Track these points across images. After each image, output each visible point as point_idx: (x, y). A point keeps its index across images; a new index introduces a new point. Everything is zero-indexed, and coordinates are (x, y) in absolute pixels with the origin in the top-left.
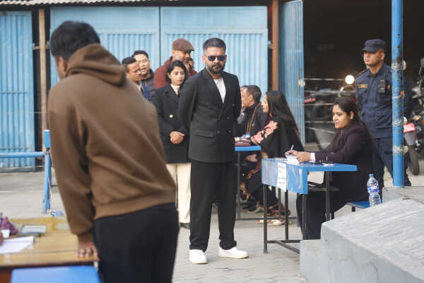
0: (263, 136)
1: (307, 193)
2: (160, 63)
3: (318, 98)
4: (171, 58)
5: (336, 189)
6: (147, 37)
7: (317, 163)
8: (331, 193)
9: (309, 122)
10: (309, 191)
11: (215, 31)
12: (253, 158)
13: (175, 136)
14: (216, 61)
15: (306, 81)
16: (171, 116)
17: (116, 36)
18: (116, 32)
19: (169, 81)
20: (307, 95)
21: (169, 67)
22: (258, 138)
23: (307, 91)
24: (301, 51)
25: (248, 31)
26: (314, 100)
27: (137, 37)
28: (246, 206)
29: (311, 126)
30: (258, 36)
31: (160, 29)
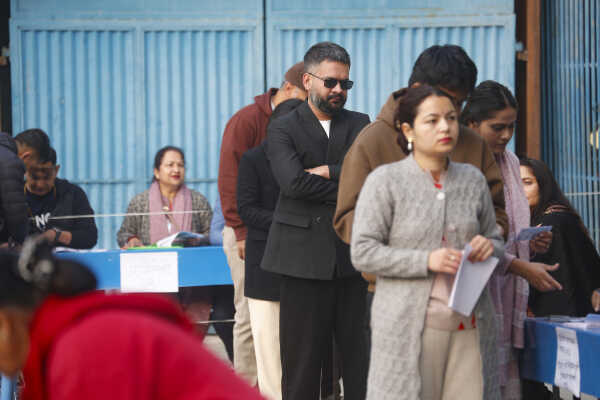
6: (236, 38)
11: (391, 21)
14: (337, 89)
17: (163, 37)
18: (164, 24)
25: (470, 21)
30: (493, 31)
31: (265, 19)
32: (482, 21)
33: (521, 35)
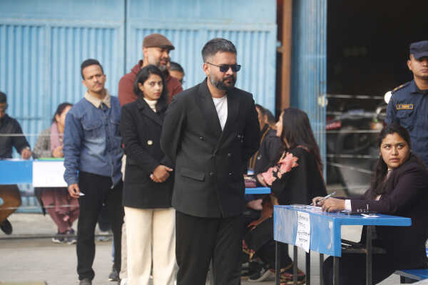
0: (275, 174)
1: (340, 255)
2: (125, 70)
3: (345, 123)
4: (141, 62)
5: (381, 251)
6: (108, 33)
7: (354, 213)
8: (374, 256)
9: (332, 156)
10: (343, 253)
11: (202, 26)
12: (257, 205)
13: (160, 173)
14: (230, 72)
15: (329, 99)
16: (150, 143)
17: (63, 30)
18: (64, 23)
19: (139, 93)
20: (330, 118)
21: (141, 74)
22: (268, 177)
23: (329, 113)
24: (323, 56)
25: (250, 28)
26: (338, 125)
27: (93, 32)
28: (246, 271)
29: (336, 162)
30: (263, 35)
31: (125, 22)
32: (257, 28)
33: (280, 37)
